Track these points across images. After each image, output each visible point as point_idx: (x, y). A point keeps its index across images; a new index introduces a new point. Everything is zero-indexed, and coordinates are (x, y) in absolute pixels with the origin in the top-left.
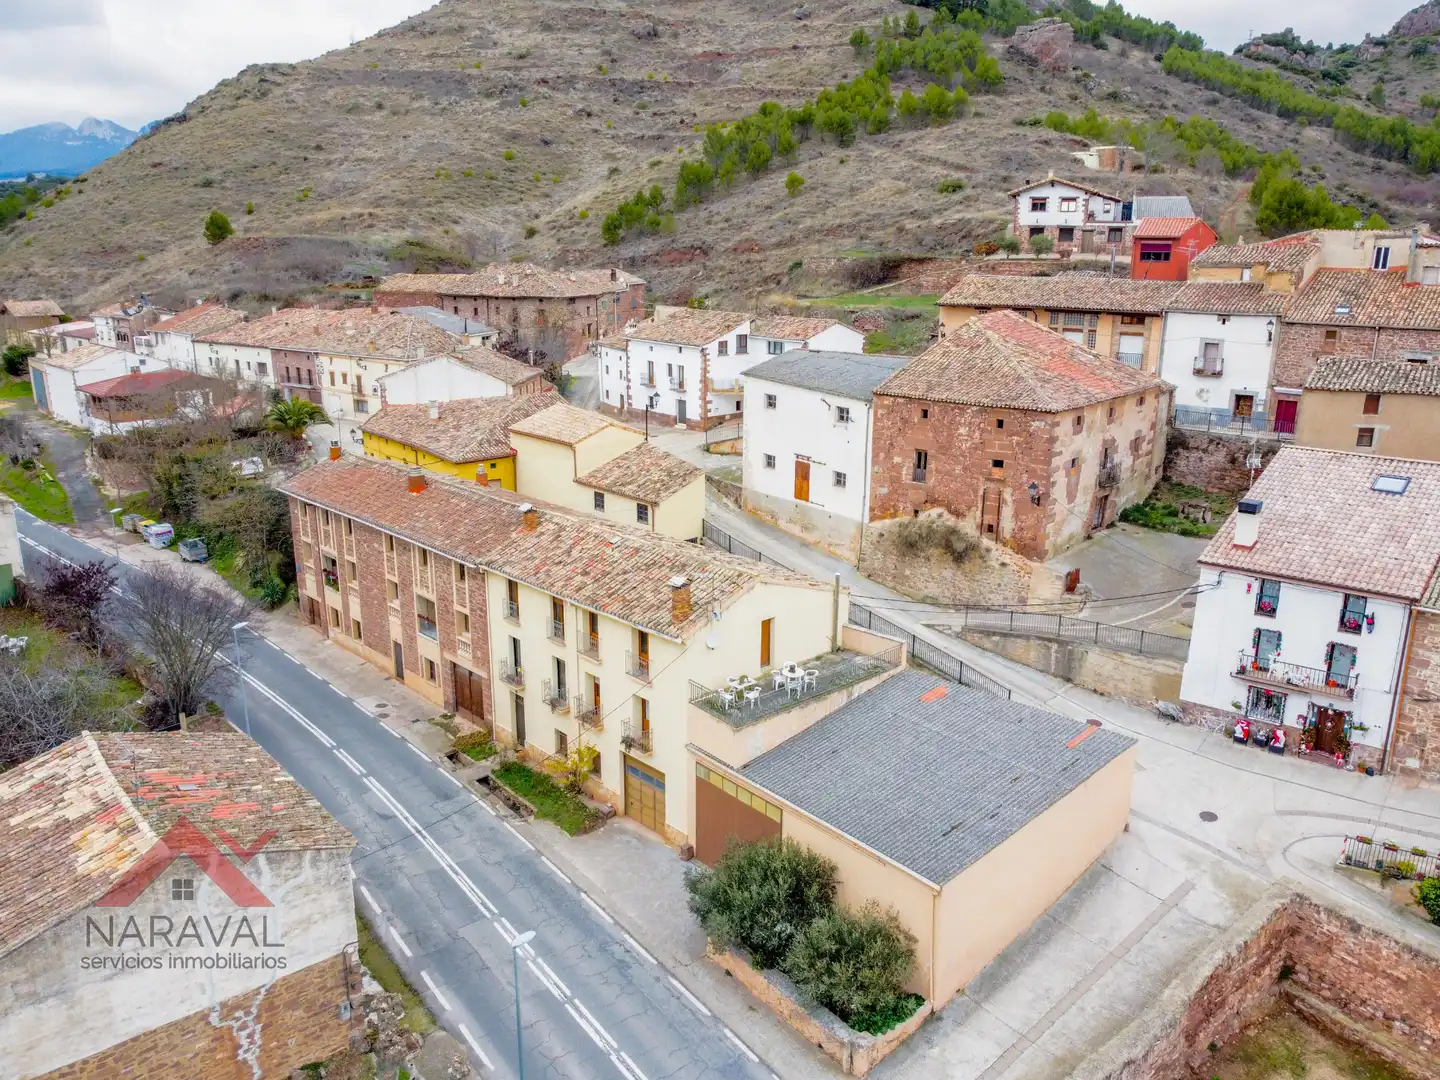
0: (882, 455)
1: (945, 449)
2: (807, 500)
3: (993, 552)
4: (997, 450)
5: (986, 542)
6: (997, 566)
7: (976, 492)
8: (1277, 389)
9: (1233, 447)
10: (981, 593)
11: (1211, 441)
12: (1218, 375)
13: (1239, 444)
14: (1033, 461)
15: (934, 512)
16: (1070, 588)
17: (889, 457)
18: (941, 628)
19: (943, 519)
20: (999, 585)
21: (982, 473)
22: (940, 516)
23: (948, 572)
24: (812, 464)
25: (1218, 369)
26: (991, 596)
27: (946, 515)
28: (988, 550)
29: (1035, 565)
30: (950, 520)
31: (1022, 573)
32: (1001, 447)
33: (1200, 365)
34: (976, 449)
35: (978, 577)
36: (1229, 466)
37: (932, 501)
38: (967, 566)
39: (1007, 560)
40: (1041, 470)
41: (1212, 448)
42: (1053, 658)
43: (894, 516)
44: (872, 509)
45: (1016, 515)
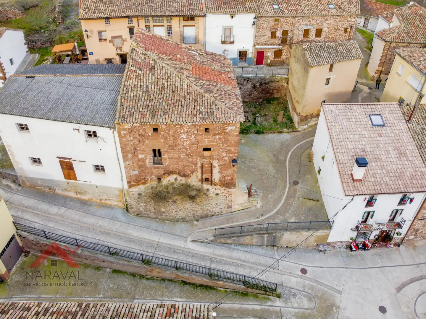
0: (130, 156)
1: (173, 147)
2: (76, 179)
3: (211, 190)
4: (207, 144)
5: (206, 186)
6: (214, 196)
7: (196, 164)
8: (257, 47)
9: (254, 82)
10: (208, 210)
11: (244, 80)
12: (232, 43)
13: (257, 80)
14: (229, 146)
15: (171, 178)
16: (250, 195)
17: (134, 155)
18: (202, 240)
19: (179, 180)
20: (217, 204)
21: (198, 156)
22: (176, 179)
23: (188, 205)
24: (73, 162)
25: (232, 40)
26: (213, 209)
27: (179, 178)
28: (208, 190)
29: (233, 190)
30: (182, 180)
31: (227, 196)
32: (209, 142)
33: (223, 40)
34: (193, 144)
35: (205, 203)
36: (253, 90)
37: (169, 173)
38: (198, 200)
39: (218, 192)
40: (235, 149)
41: (245, 83)
42: (265, 240)
43: (145, 183)
44: (129, 182)
45: (221, 172)
